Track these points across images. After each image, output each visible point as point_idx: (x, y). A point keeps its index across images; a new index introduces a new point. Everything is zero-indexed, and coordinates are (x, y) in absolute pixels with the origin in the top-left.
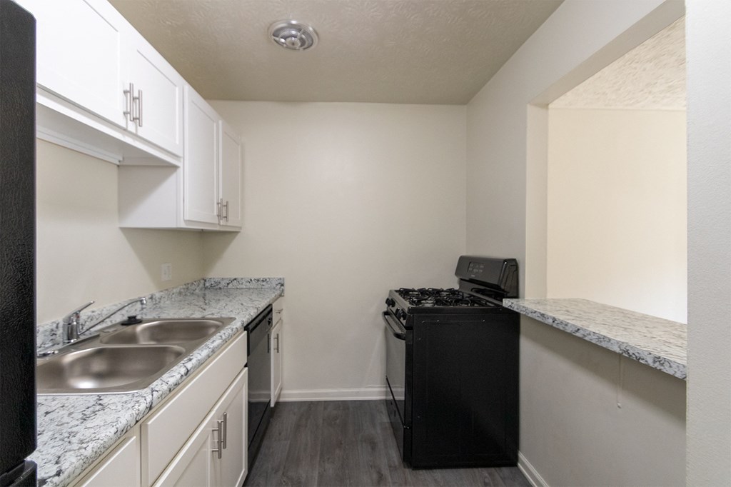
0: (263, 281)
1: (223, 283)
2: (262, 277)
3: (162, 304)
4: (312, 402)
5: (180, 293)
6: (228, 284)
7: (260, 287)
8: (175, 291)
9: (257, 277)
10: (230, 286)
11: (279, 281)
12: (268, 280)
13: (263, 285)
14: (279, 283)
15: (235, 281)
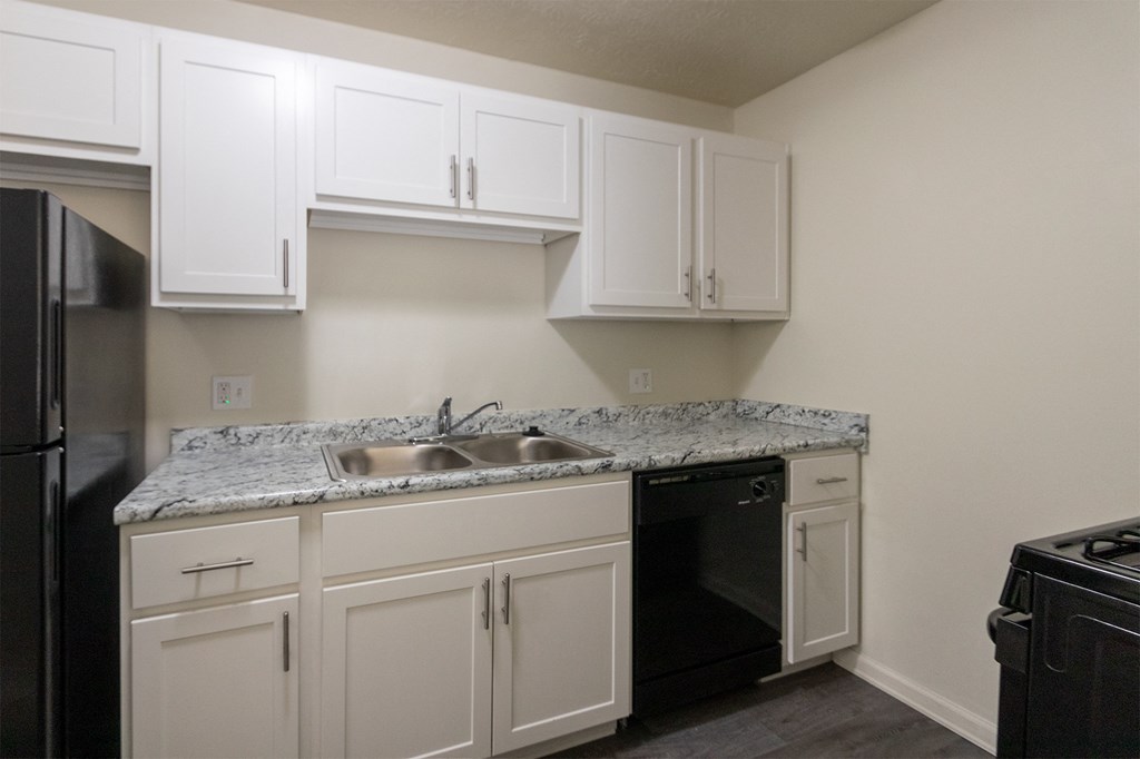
0: (824, 415)
1: (760, 411)
2: (823, 407)
3: (620, 424)
4: (924, 720)
5: (665, 414)
6: (768, 413)
7: (819, 426)
8: (652, 409)
9: (815, 406)
10: (771, 417)
11: (855, 421)
12: (834, 415)
13: (824, 424)
14: (856, 425)
15: (778, 410)
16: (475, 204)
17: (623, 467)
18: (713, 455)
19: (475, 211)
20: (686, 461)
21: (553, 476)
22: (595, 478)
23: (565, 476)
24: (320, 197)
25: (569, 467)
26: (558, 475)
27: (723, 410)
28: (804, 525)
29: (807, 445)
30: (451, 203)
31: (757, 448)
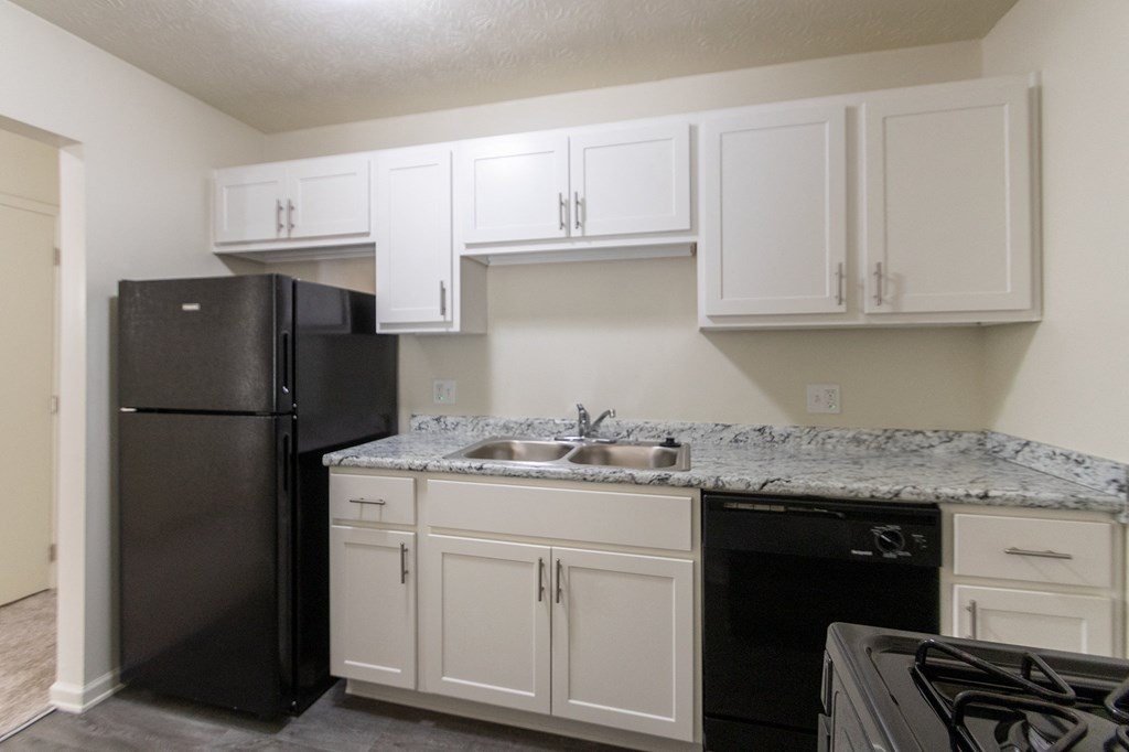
0: (1077, 461)
1: (1012, 446)
3: (790, 447)
5: (857, 441)
6: (1017, 452)
7: (1071, 477)
9: (1068, 448)
10: (1020, 458)
11: (1113, 474)
12: (1088, 463)
13: (1077, 475)
14: (1115, 481)
15: (1027, 449)
16: (583, 231)
17: (682, 483)
18: (809, 487)
19: (584, 238)
20: (766, 489)
21: (605, 480)
22: (650, 489)
23: (619, 482)
24: (469, 246)
25: (623, 475)
26: (610, 479)
27: (962, 443)
28: (974, 604)
29: (985, 496)
30: (562, 234)
31: (885, 489)
